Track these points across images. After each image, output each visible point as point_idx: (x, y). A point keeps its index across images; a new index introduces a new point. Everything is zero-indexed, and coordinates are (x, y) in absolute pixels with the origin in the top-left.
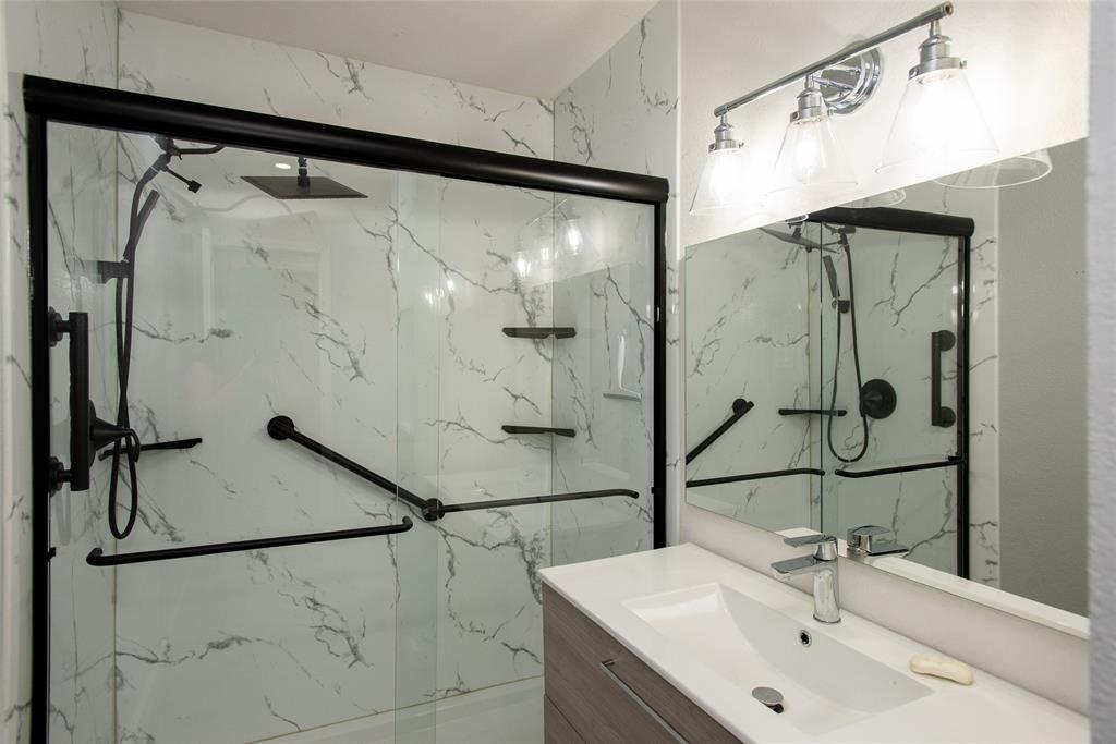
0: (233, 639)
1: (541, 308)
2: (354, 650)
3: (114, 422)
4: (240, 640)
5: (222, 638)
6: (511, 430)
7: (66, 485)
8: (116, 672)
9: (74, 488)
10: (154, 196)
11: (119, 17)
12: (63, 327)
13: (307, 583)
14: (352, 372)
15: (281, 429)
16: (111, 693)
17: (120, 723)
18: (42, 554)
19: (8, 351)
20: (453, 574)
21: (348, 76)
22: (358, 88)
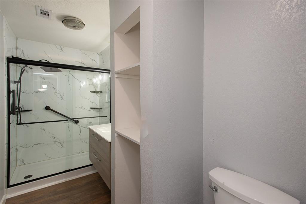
0: (39, 143)
1: (97, 88)
2: (62, 145)
3: (18, 106)
4: (40, 144)
5: (37, 143)
6: (91, 108)
7: (12, 115)
8: (16, 149)
9: (13, 115)
10: (24, 70)
11: (17, 39)
12: (11, 92)
13: (53, 134)
14: (61, 99)
15: (47, 108)
16: (15, 153)
17: (17, 157)
18: (9, 124)
19: (5, 95)
20: (81, 133)
21: (60, 49)
22: (62, 51)
